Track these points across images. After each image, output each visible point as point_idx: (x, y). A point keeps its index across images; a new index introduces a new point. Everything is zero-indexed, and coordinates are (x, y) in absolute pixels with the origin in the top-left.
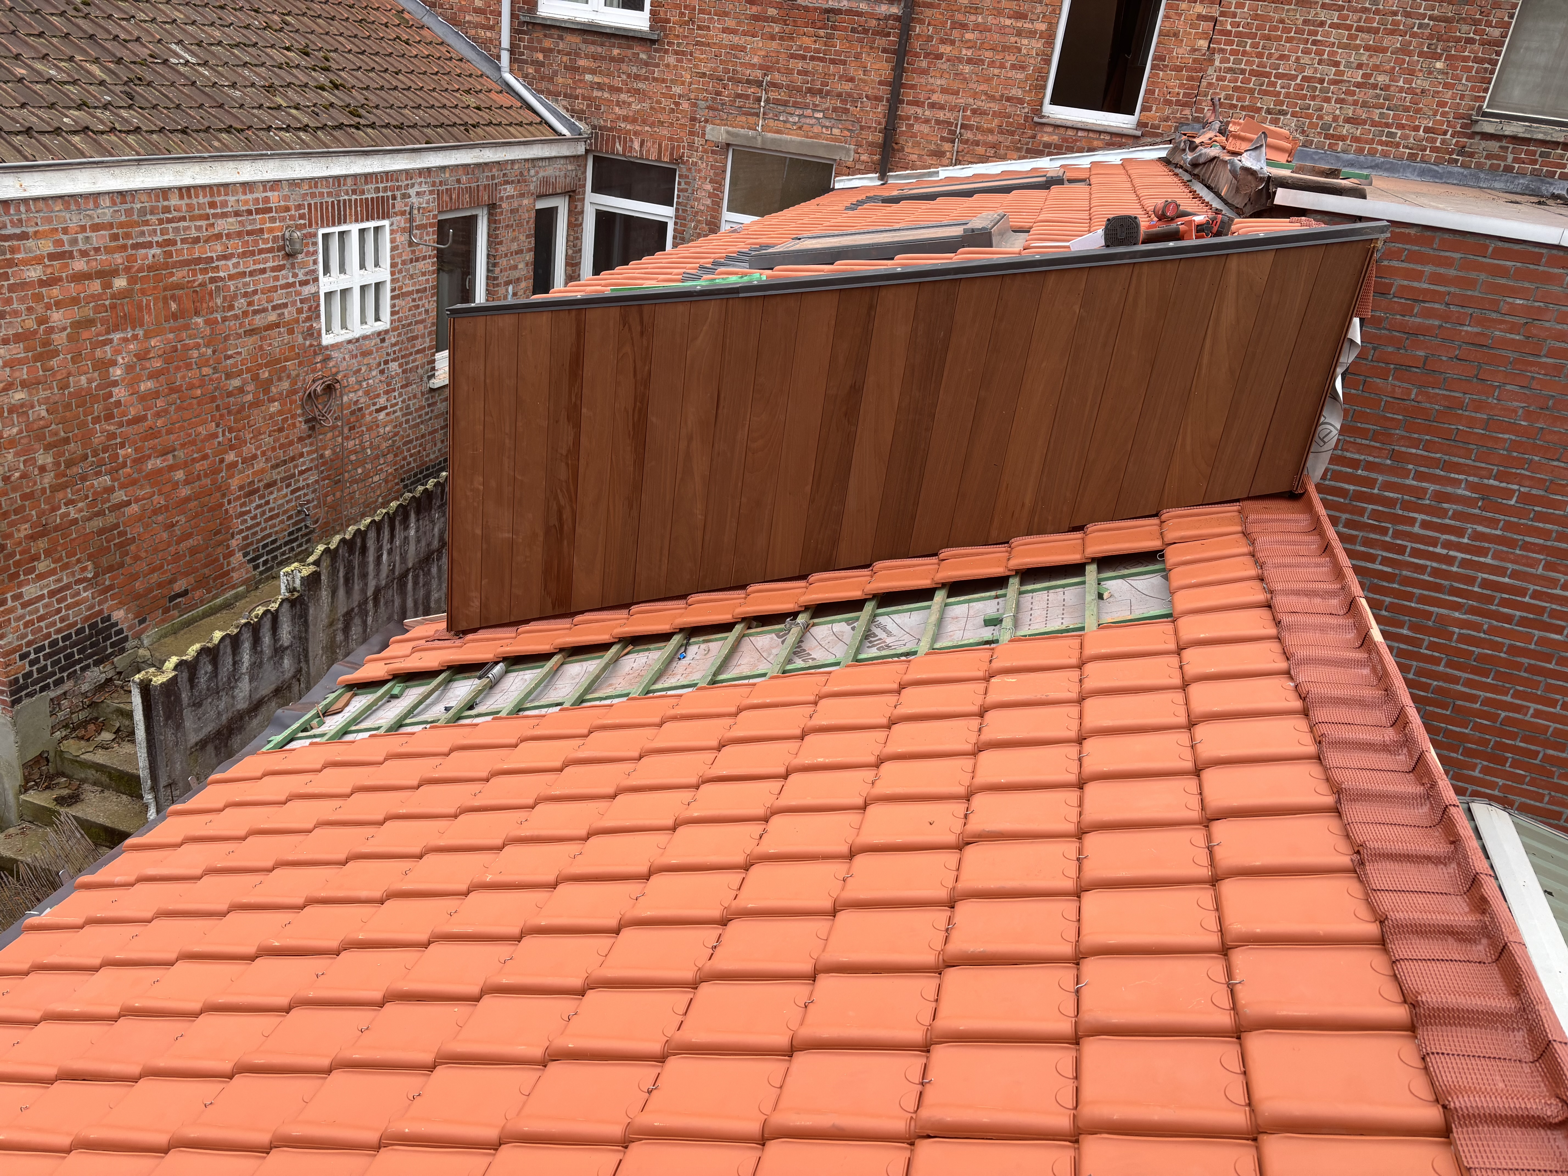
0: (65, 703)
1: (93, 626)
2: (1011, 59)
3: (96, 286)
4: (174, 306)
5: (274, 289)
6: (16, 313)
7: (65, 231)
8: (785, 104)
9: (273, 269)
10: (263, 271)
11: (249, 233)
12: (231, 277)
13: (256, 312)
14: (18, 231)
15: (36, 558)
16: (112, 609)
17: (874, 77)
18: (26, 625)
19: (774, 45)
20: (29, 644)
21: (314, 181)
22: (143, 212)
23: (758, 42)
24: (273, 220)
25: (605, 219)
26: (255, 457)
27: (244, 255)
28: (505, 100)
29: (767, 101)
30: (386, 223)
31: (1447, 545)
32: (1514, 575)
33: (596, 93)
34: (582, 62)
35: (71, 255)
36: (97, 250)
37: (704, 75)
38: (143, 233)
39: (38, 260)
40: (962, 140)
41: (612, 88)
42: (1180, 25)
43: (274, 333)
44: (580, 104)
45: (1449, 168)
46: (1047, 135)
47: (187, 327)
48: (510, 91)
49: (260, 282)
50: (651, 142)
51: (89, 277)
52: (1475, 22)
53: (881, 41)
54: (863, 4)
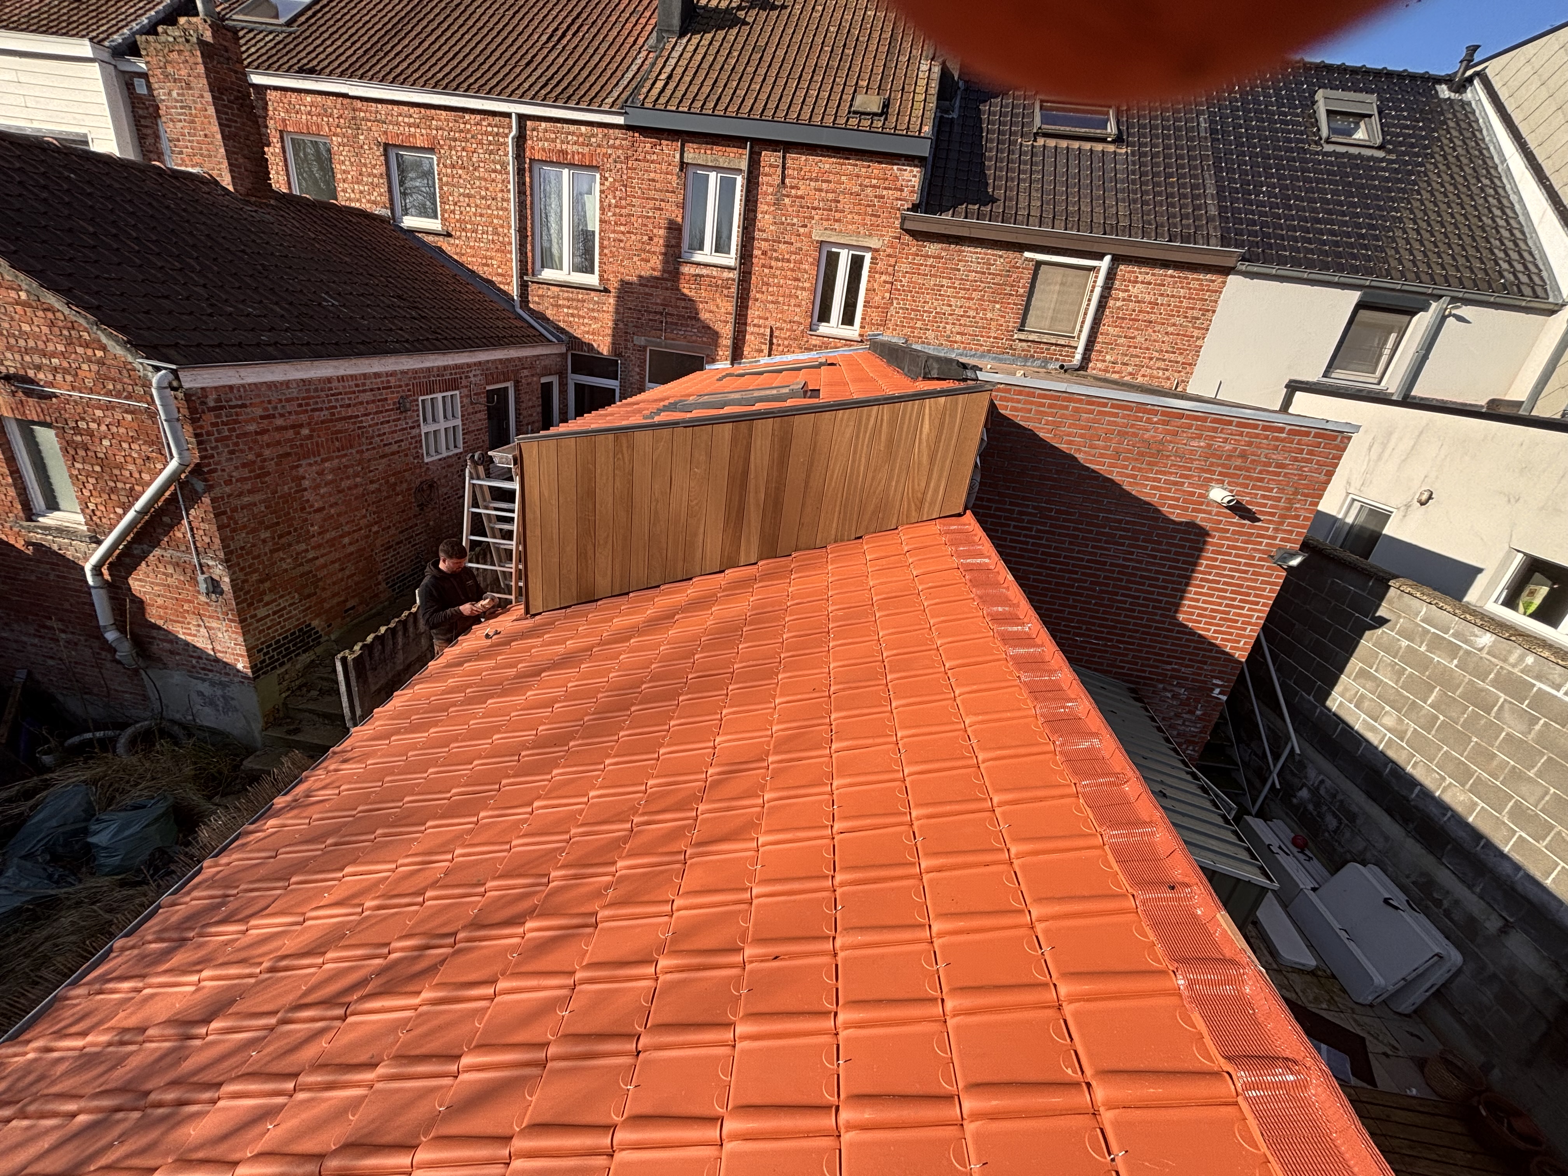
0: (287, 677)
1: (301, 630)
2: (793, 302)
3: (290, 434)
4: (337, 444)
5: (395, 432)
6: (242, 451)
7: (269, 402)
8: (676, 324)
9: (394, 421)
10: (388, 422)
11: (379, 401)
12: (370, 426)
13: (385, 445)
14: (240, 403)
15: (264, 593)
16: (311, 619)
17: (723, 310)
18: (260, 633)
19: (668, 293)
20: (262, 643)
21: (415, 371)
22: (316, 390)
23: (660, 291)
24: (393, 393)
25: (579, 387)
26: (389, 527)
27: (376, 413)
28: (519, 324)
29: (667, 323)
30: (457, 392)
31: (1026, 536)
32: (1055, 548)
33: (571, 319)
34: (561, 302)
35: (274, 416)
36: (290, 413)
37: (631, 309)
38: (317, 403)
39: (253, 419)
40: (771, 343)
41: (579, 317)
42: (876, 286)
43: (396, 457)
44: (561, 324)
45: (1006, 356)
46: (814, 341)
47: (346, 455)
48: (521, 318)
49: (386, 428)
50: (603, 346)
51: (285, 428)
52: (1012, 286)
53: (725, 292)
54: (715, 272)
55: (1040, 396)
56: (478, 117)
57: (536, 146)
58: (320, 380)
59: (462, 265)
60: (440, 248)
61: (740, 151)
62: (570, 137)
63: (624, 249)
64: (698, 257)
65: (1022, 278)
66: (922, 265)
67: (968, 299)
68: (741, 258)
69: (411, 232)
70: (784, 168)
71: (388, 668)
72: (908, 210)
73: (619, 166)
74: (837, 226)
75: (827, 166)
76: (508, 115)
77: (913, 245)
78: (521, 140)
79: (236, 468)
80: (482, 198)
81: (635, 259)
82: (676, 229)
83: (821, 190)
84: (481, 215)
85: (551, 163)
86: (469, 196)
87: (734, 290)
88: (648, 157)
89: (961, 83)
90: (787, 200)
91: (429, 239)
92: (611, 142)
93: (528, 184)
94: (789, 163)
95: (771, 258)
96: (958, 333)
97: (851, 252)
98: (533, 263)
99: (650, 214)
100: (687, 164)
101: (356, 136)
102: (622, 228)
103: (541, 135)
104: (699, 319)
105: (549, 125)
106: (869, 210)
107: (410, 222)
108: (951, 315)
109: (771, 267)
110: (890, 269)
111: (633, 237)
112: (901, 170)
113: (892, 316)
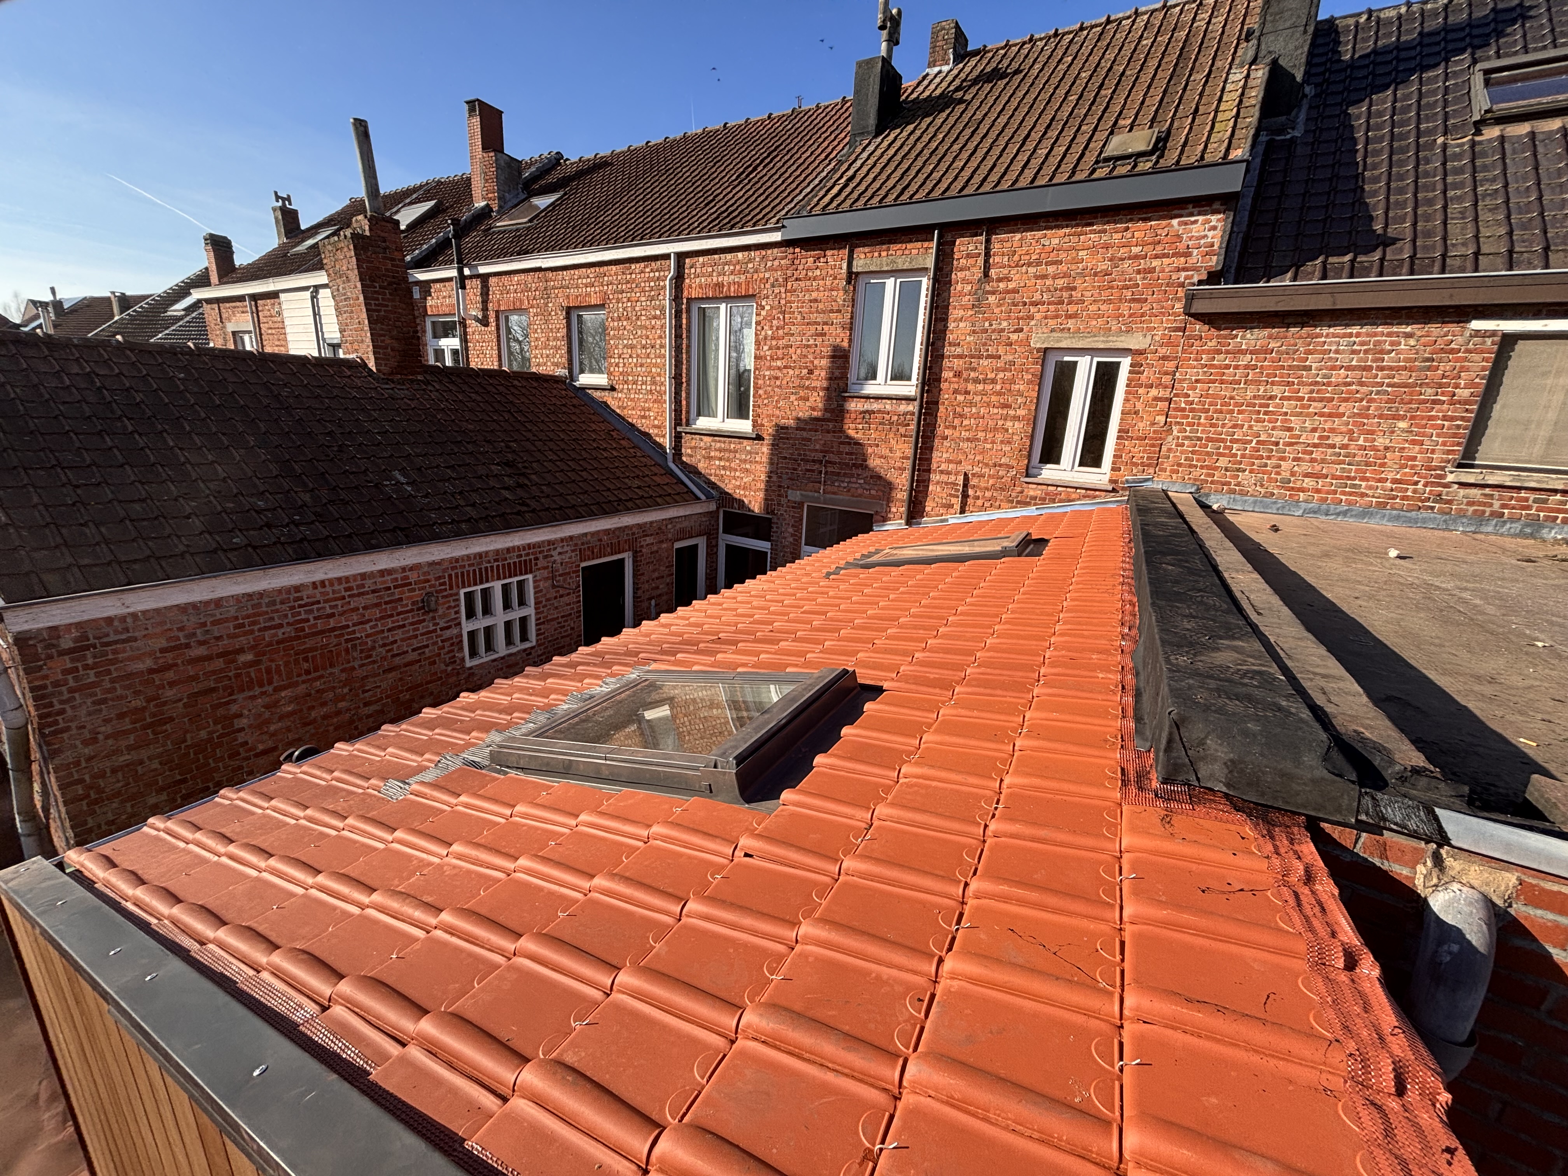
2: (999, 437)
4: (306, 666)
5: (414, 637)
7: (181, 629)
8: (838, 474)
9: (412, 624)
11: (386, 603)
12: (367, 636)
13: (396, 655)
17: (899, 454)
19: (829, 437)
21: (455, 560)
22: (271, 603)
23: (819, 435)
24: (411, 590)
25: (731, 549)
27: (381, 618)
28: (666, 480)
29: (826, 473)
30: (530, 577)
33: (723, 472)
34: (712, 454)
37: (785, 458)
38: (271, 619)
40: (965, 496)
41: (731, 469)
42: (1139, 406)
43: (414, 668)
44: (713, 479)
45: (1424, 514)
46: (1032, 491)
47: (322, 677)
48: (672, 473)
49: (399, 634)
50: (755, 502)
51: (209, 658)
52: (1440, 386)
53: (902, 430)
54: (888, 406)
56: (642, 265)
57: (694, 286)
58: (280, 591)
59: (623, 419)
60: (605, 403)
61: (926, 244)
62: (726, 267)
63: (780, 387)
64: (871, 388)
65: (1463, 369)
66: (1228, 367)
67: (1330, 415)
68: (923, 384)
69: (583, 389)
70: (988, 255)
72: (1200, 282)
73: (777, 290)
74: (1071, 323)
75: (1057, 241)
76: (666, 257)
77: (1211, 338)
78: (679, 278)
79: (107, 721)
80: (644, 347)
81: (793, 398)
82: (840, 357)
83: (1044, 277)
84: (642, 365)
85: (707, 299)
86: (632, 347)
87: (913, 427)
88: (810, 274)
89: (1307, 89)
90: (992, 299)
91: (597, 394)
92: (769, 264)
93: (684, 326)
94: (996, 247)
95: (967, 380)
96: (1307, 475)
97: (1096, 360)
98: (688, 412)
99: (811, 342)
100: (857, 274)
101: (546, 305)
102: (779, 363)
103: (698, 270)
104: (867, 466)
105: (706, 258)
106: (1128, 294)
107: (585, 379)
108: (1291, 444)
109: (967, 393)
110: (1166, 379)
111: (791, 372)
112: (1186, 224)
113: (1169, 450)
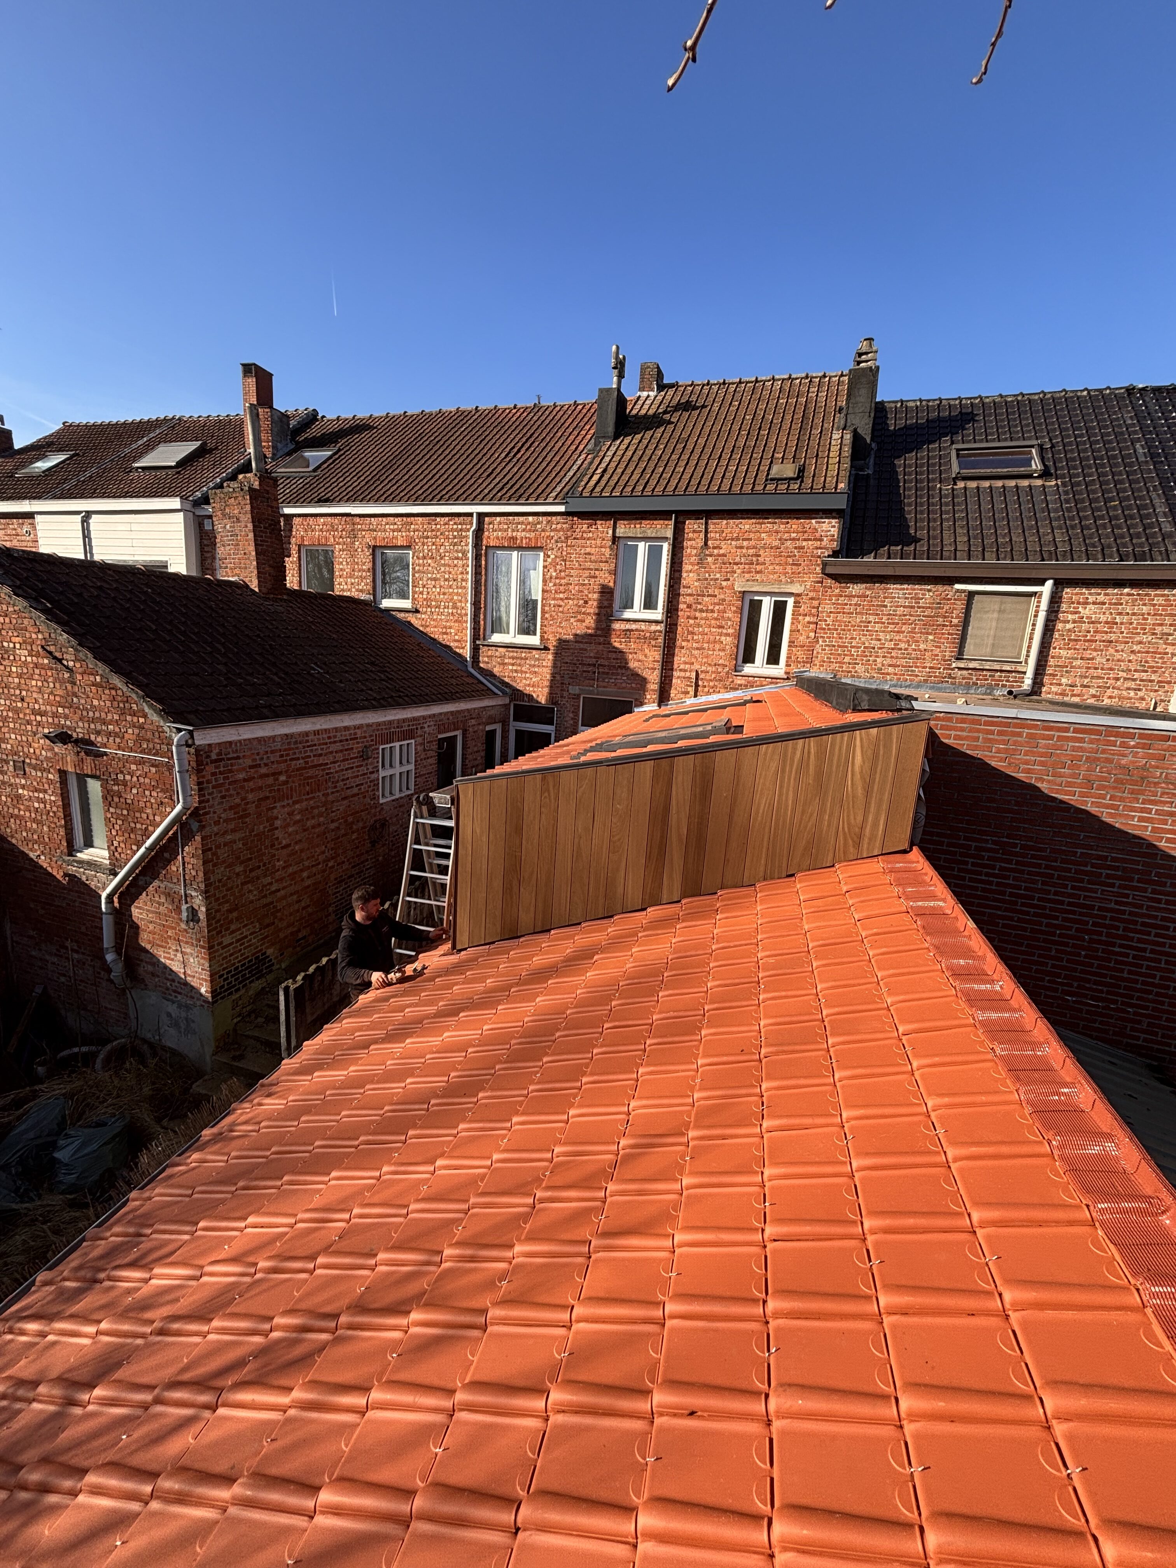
0: (240, 1002)
1: (257, 958)
2: (717, 646)
3: (270, 780)
4: (308, 788)
5: (358, 776)
6: (231, 796)
7: (258, 754)
8: (608, 673)
9: (357, 767)
10: (352, 768)
11: (346, 750)
12: (337, 772)
13: (347, 788)
14: (235, 755)
15: (231, 922)
16: (267, 948)
17: (651, 659)
18: (223, 959)
19: (600, 647)
20: (224, 969)
21: (379, 724)
22: (296, 743)
23: (593, 646)
24: (358, 743)
25: (519, 733)
26: (343, 862)
27: (344, 760)
28: (470, 681)
29: (599, 673)
30: (413, 741)
33: (514, 674)
34: (506, 661)
35: (260, 766)
36: (273, 762)
37: (567, 663)
38: (295, 753)
39: (244, 769)
40: (697, 685)
41: (522, 672)
42: (800, 627)
43: (356, 798)
44: (506, 680)
45: (945, 685)
46: (739, 681)
47: (314, 797)
48: (472, 676)
49: (349, 774)
50: (541, 695)
51: (267, 775)
52: (945, 617)
53: (653, 642)
54: (643, 626)
55: (986, 723)
56: (447, 519)
57: (491, 536)
58: (300, 734)
59: (426, 634)
60: (409, 622)
61: (666, 522)
62: (519, 526)
63: (562, 612)
64: (628, 614)
65: (954, 609)
66: (846, 604)
67: (898, 632)
68: (668, 612)
69: (388, 611)
70: (706, 532)
71: (325, 1000)
72: (829, 556)
73: (559, 545)
74: (758, 577)
75: (747, 527)
76: (470, 515)
77: (836, 588)
78: (479, 533)
79: (225, 810)
80: (446, 580)
81: (572, 620)
82: (608, 593)
83: (742, 547)
84: (444, 594)
85: (503, 548)
86: (435, 579)
87: (661, 640)
88: (585, 535)
89: (873, 445)
90: (710, 559)
91: (401, 616)
92: (554, 526)
93: (483, 566)
94: (711, 527)
95: (695, 610)
96: (890, 666)
97: (774, 599)
98: (485, 630)
99: (586, 582)
100: (619, 537)
101: (353, 543)
102: (561, 596)
103: (496, 526)
104: (628, 668)
105: (502, 518)
106: (790, 560)
107: (386, 603)
108: (881, 648)
109: (696, 618)
110: (814, 611)
111: (571, 602)
112: (819, 523)
113: (818, 653)
